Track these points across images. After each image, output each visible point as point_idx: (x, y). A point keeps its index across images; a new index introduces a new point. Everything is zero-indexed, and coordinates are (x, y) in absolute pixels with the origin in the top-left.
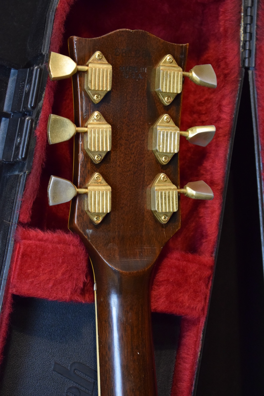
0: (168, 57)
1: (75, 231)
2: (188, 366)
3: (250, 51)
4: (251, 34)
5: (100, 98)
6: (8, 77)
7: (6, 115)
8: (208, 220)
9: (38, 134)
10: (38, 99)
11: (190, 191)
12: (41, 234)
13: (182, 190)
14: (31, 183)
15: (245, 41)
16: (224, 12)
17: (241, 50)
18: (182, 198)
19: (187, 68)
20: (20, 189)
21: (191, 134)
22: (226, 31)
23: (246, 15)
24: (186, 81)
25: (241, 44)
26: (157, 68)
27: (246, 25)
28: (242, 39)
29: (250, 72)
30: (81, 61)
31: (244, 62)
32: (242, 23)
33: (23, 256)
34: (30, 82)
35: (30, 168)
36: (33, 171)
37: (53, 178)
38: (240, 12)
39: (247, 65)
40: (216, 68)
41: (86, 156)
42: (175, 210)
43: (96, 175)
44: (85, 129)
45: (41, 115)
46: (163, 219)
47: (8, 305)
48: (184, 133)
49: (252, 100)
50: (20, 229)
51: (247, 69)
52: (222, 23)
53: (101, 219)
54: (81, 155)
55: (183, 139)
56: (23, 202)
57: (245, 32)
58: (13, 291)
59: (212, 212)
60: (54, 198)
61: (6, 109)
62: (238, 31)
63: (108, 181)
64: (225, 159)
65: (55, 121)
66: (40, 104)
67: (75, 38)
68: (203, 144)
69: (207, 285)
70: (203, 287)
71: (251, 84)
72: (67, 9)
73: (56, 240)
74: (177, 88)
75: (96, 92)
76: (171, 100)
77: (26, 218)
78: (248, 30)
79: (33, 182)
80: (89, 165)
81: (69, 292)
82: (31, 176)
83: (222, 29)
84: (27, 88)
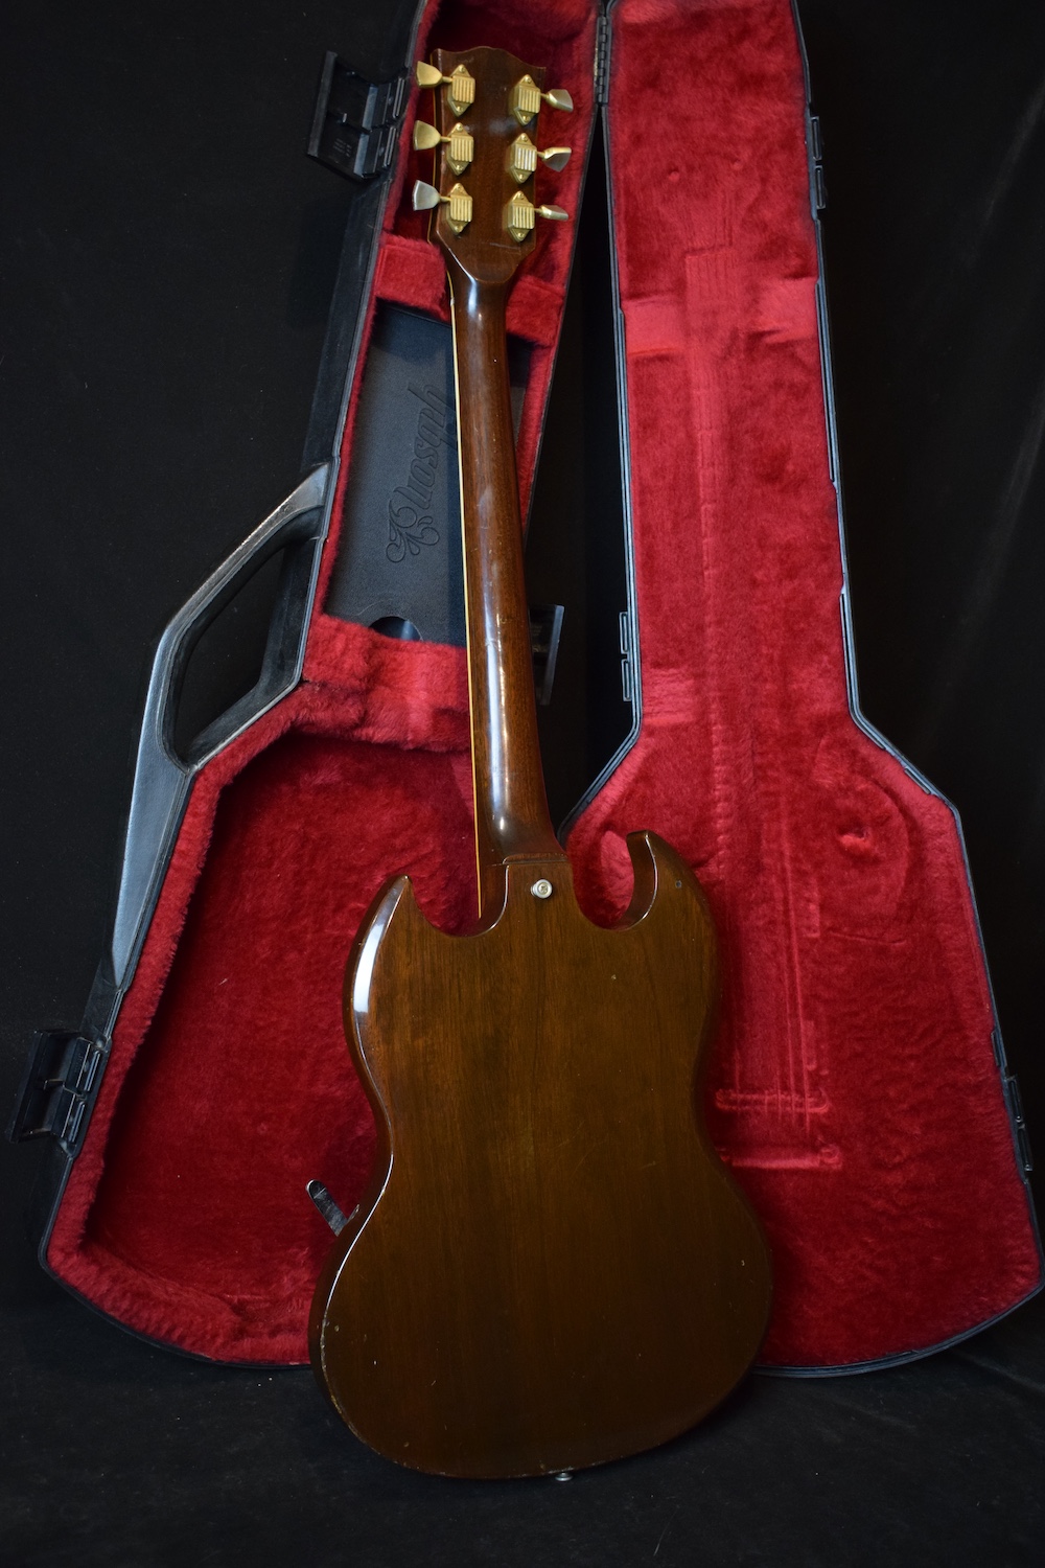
0: (527, 78)
1: (436, 241)
2: (539, 394)
3: (604, 86)
4: (605, 70)
5: (463, 110)
6: (367, 94)
7: (366, 132)
8: (560, 252)
9: (402, 143)
10: (403, 109)
11: (546, 211)
12: (404, 241)
13: (538, 210)
14: (394, 192)
15: (599, 77)
16: (578, 47)
17: (595, 85)
18: (538, 218)
19: (545, 90)
20: (384, 196)
21: (547, 155)
22: (579, 65)
23: (600, 50)
24: (544, 103)
25: (595, 79)
26: (516, 87)
27: (600, 60)
28: (596, 74)
29: (603, 109)
30: (446, 73)
31: (597, 97)
32: (596, 59)
33: (388, 258)
34: (393, 94)
35: (394, 176)
36: (397, 180)
37: (419, 183)
38: (594, 47)
39: (600, 100)
40: (573, 96)
41: (449, 168)
42: (532, 227)
43: (457, 186)
44: (449, 139)
45: (405, 125)
46: (519, 236)
47: (373, 307)
48: (540, 153)
49: (605, 136)
50: (385, 234)
51: (601, 105)
52: (576, 58)
53: (461, 228)
54: (443, 166)
55: (539, 159)
56: (387, 208)
57: (599, 67)
58: (378, 293)
59: (565, 244)
60: (419, 201)
61: (364, 125)
62: (592, 65)
63: (469, 192)
64: (578, 193)
65: (421, 127)
66: (404, 115)
67: (439, 50)
68: (557, 168)
69: (559, 315)
70: (555, 315)
71: (604, 120)
72: (430, 25)
73: (418, 247)
74: (535, 108)
75: (459, 103)
76: (529, 119)
77: (389, 225)
78: (602, 66)
79: (397, 191)
80: (451, 176)
81: (430, 300)
82: (395, 185)
83: (575, 64)
84: (389, 100)
